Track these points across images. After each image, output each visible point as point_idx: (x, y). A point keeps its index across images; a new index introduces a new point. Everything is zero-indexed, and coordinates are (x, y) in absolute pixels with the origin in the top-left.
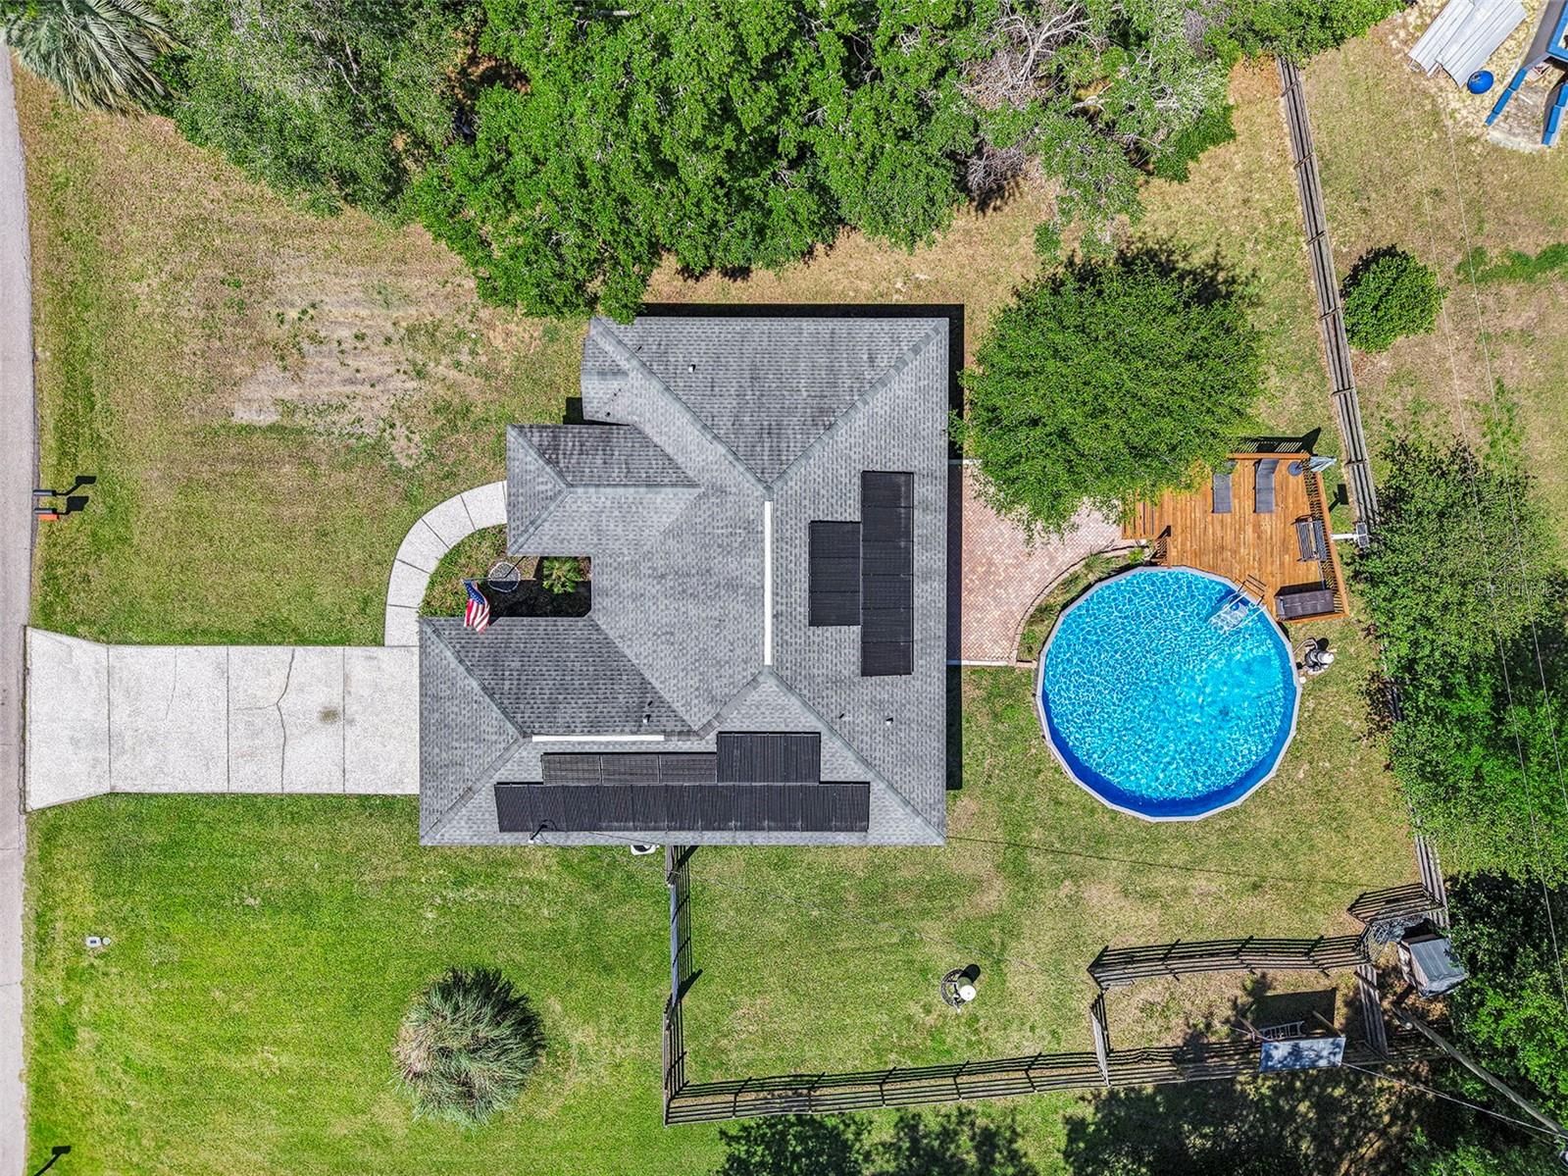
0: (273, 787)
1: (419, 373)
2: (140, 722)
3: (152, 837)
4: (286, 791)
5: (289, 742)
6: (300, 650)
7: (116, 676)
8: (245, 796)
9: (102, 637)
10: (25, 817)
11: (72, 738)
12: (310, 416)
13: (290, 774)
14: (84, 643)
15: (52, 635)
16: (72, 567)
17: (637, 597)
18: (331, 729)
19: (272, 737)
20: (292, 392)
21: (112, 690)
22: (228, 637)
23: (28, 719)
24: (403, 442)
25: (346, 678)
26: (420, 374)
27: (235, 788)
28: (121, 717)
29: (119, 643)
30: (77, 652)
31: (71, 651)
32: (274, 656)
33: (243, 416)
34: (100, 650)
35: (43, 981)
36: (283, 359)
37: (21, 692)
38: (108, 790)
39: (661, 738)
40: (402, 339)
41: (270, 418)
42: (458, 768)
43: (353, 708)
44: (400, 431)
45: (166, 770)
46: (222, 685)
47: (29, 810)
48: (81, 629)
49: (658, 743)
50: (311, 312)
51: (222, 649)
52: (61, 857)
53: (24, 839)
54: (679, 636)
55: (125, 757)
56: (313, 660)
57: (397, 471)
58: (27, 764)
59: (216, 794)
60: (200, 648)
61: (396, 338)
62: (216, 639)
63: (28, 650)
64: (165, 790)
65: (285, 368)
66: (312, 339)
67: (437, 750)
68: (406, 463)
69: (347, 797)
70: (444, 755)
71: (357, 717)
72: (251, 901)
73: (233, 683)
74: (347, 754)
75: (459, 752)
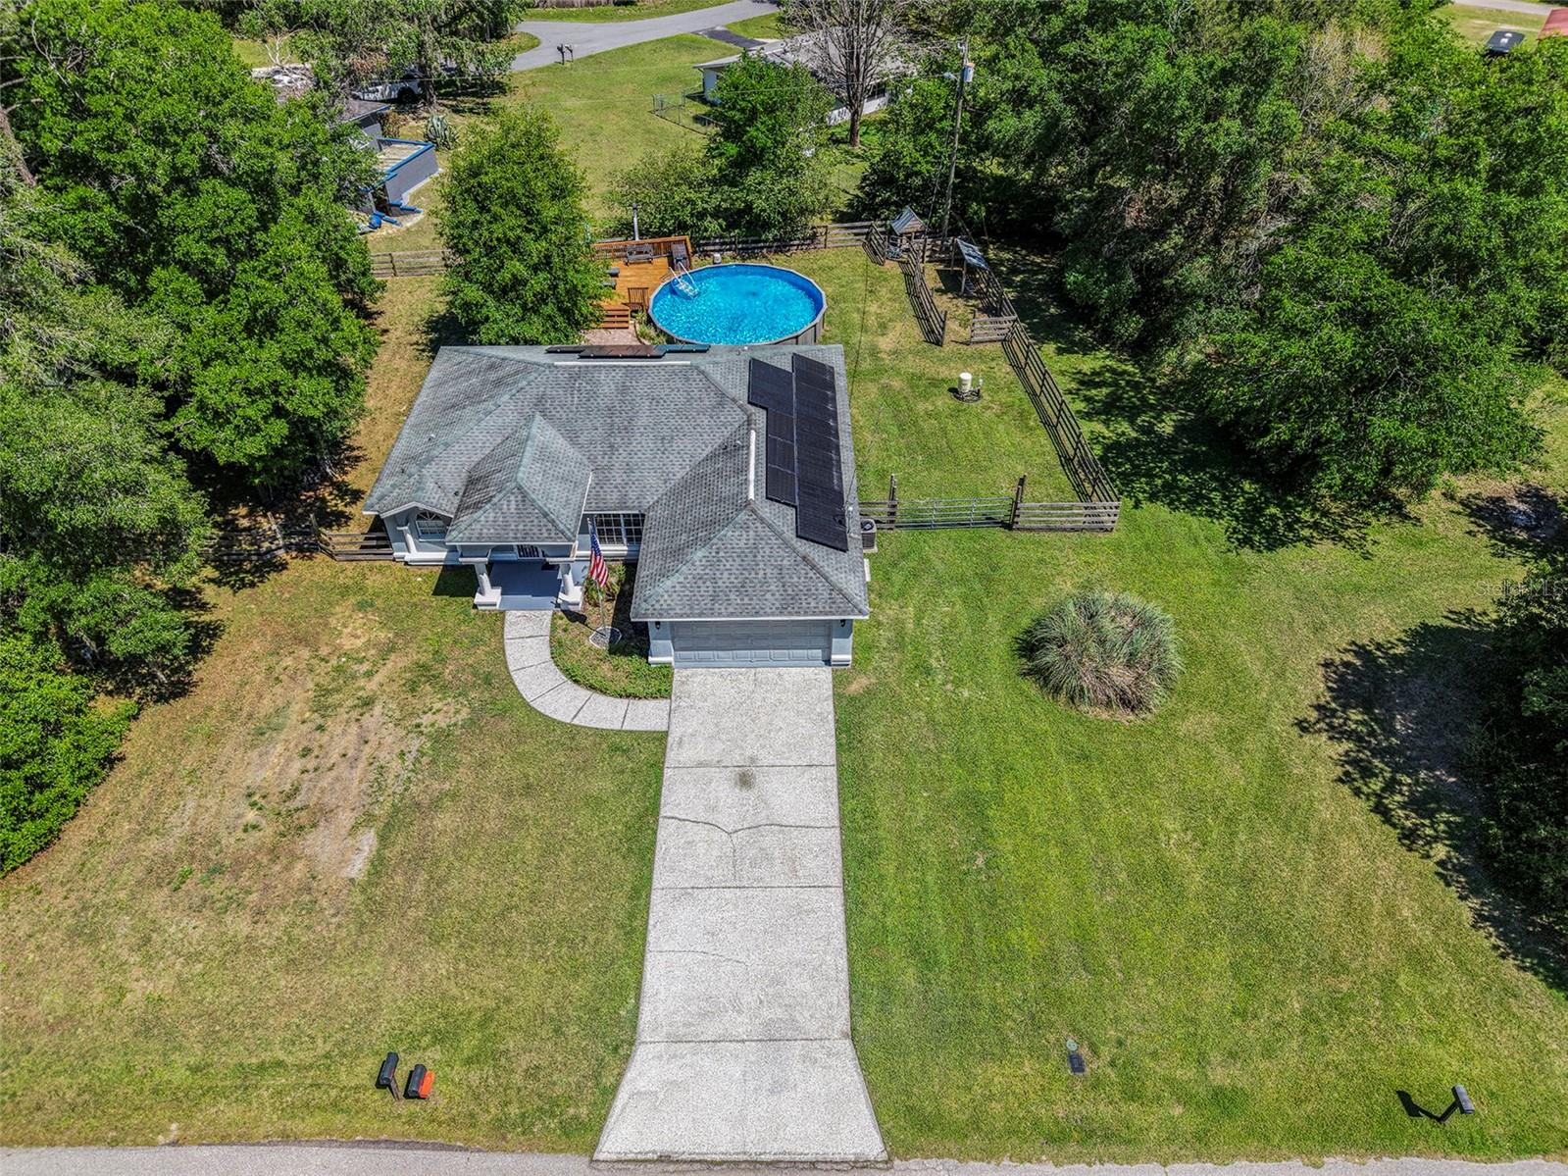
0: (834, 837)
1: (366, 704)
2: (749, 999)
3: (910, 978)
4: (836, 823)
5: (778, 820)
6: (665, 811)
7: (682, 1031)
8: (846, 868)
9: (621, 1052)
10: (897, 1162)
11: (772, 1092)
12: (381, 799)
13: (814, 820)
14: (629, 1076)
15: (611, 1120)
16: (512, 1093)
17: (629, 469)
18: (760, 779)
19: (770, 840)
20: (346, 818)
21: (702, 1038)
22: (640, 892)
23: (741, 1157)
24: (439, 717)
25: (700, 765)
26: (368, 703)
27: (836, 879)
28: (741, 1025)
29: (635, 1027)
30: (642, 1085)
31: (639, 1093)
32: (668, 836)
33: (357, 867)
34: (642, 1053)
35: (1153, 1134)
36: (301, 828)
37: (697, 1166)
38: (848, 1042)
39: (753, 434)
40: (323, 716)
41: (368, 840)
42: (785, 571)
43: (738, 759)
44: (426, 720)
45: (817, 963)
46: (703, 895)
47: (885, 1156)
48: (608, 1080)
49: (757, 436)
50: (256, 798)
51: (656, 897)
52: (954, 1106)
53: (932, 1162)
54: (666, 432)
55: (799, 1017)
56: (678, 796)
57: (472, 722)
58: (811, 1158)
59: (846, 900)
60: (651, 922)
61: (320, 721)
62: (642, 902)
63: (631, 1156)
64: (843, 963)
65: (314, 826)
66: (290, 797)
67: (768, 596)
68: (465, 713)
69: (839, 764)
70: (773, 588)
71: (748, 753)
72: (980, 862)
73: (702, 883)
74: (790, 763)
75: (768, 571)
